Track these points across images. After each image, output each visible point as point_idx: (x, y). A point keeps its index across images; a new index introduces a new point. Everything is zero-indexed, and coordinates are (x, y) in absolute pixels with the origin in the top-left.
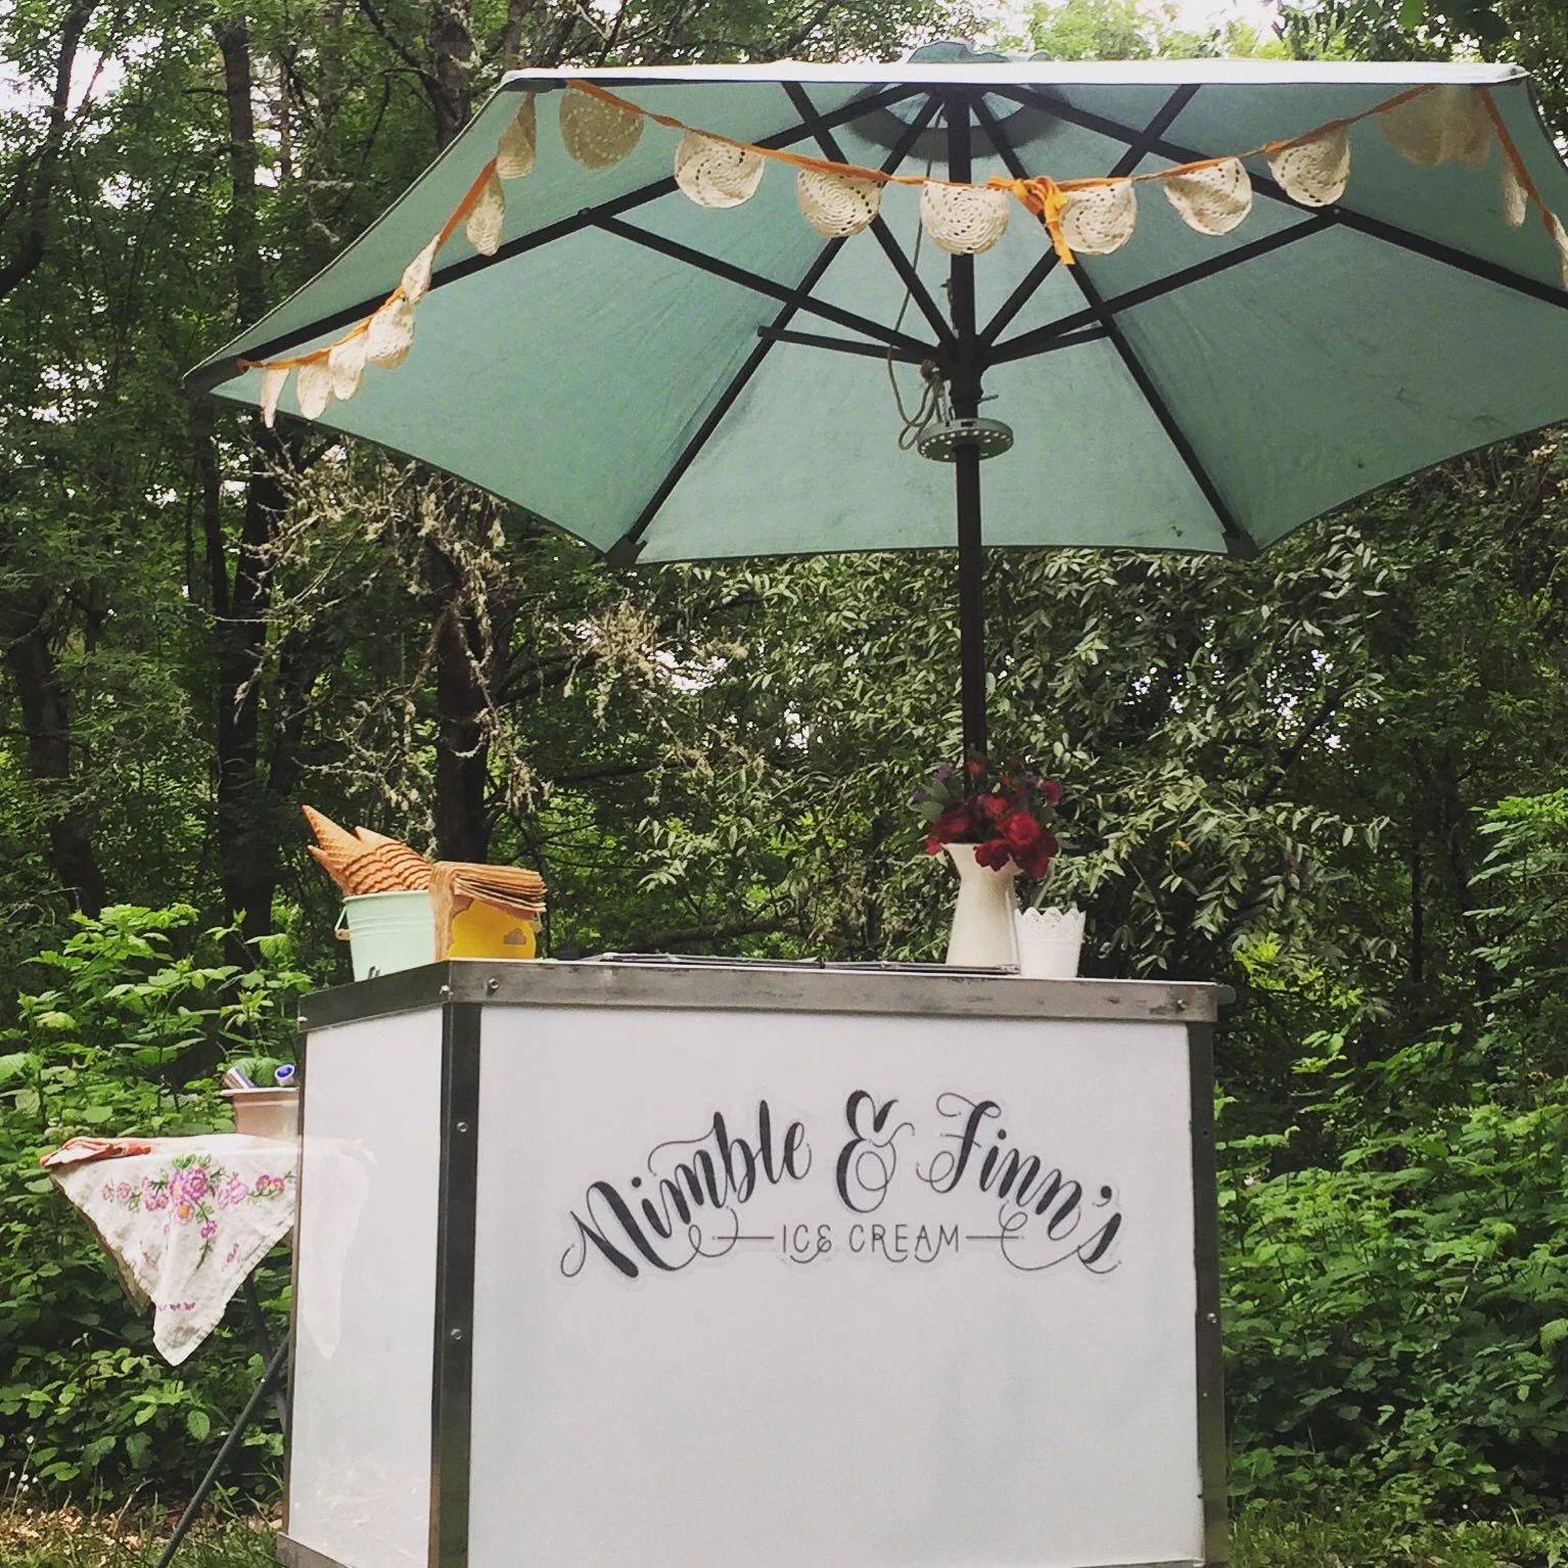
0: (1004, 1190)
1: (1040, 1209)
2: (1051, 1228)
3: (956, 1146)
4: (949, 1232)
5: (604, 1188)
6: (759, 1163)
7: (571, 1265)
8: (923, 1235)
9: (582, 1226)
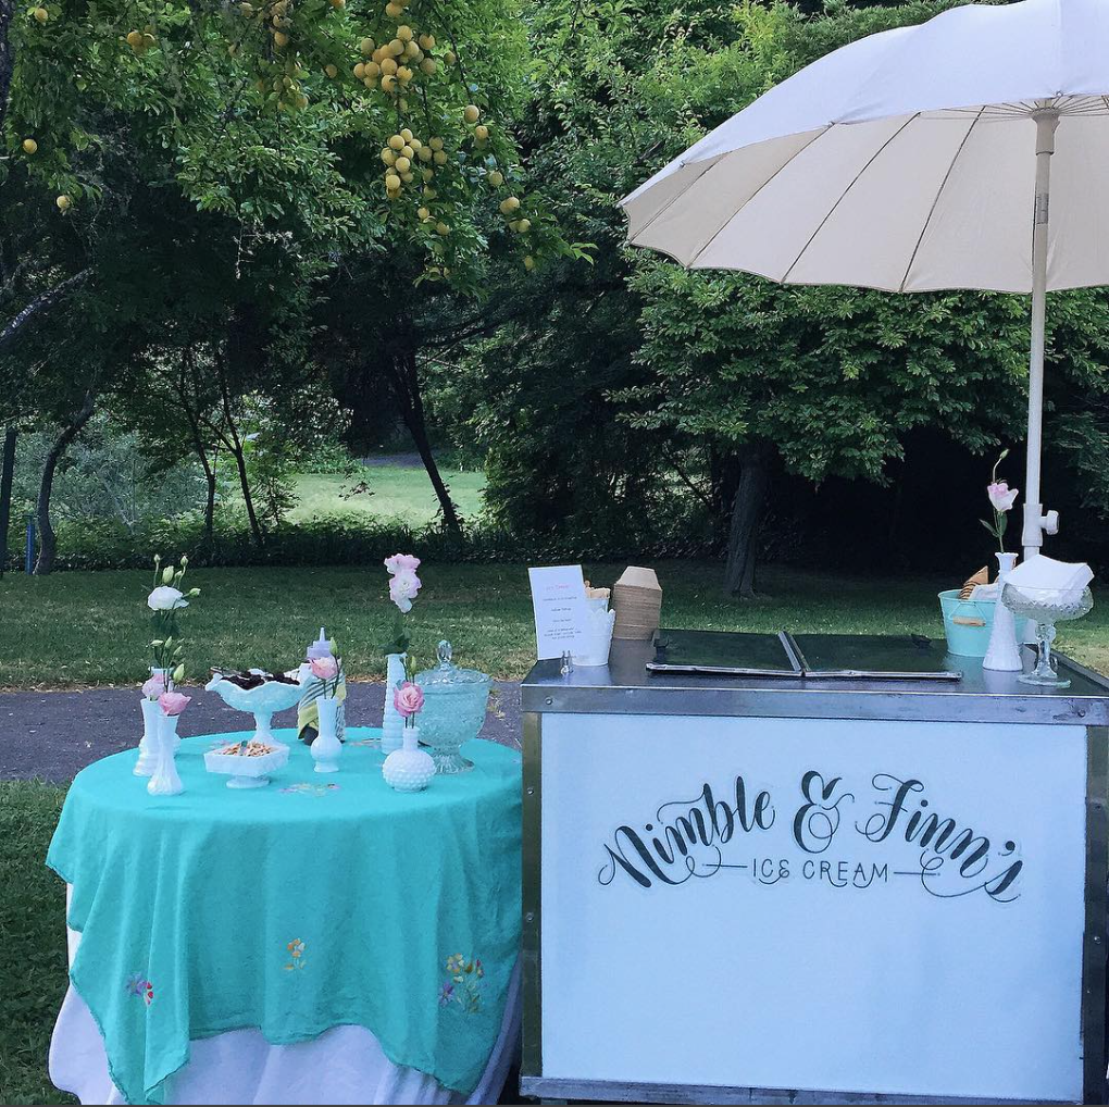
0: (924, 842)
1: (954, 855)
2: (962, 869)
3: (887, 811)
4: (880, 869)
5: (627, 830)
6: (736, 818)
7: (605, 877)
8: (859, 869)
9: (611, 853)
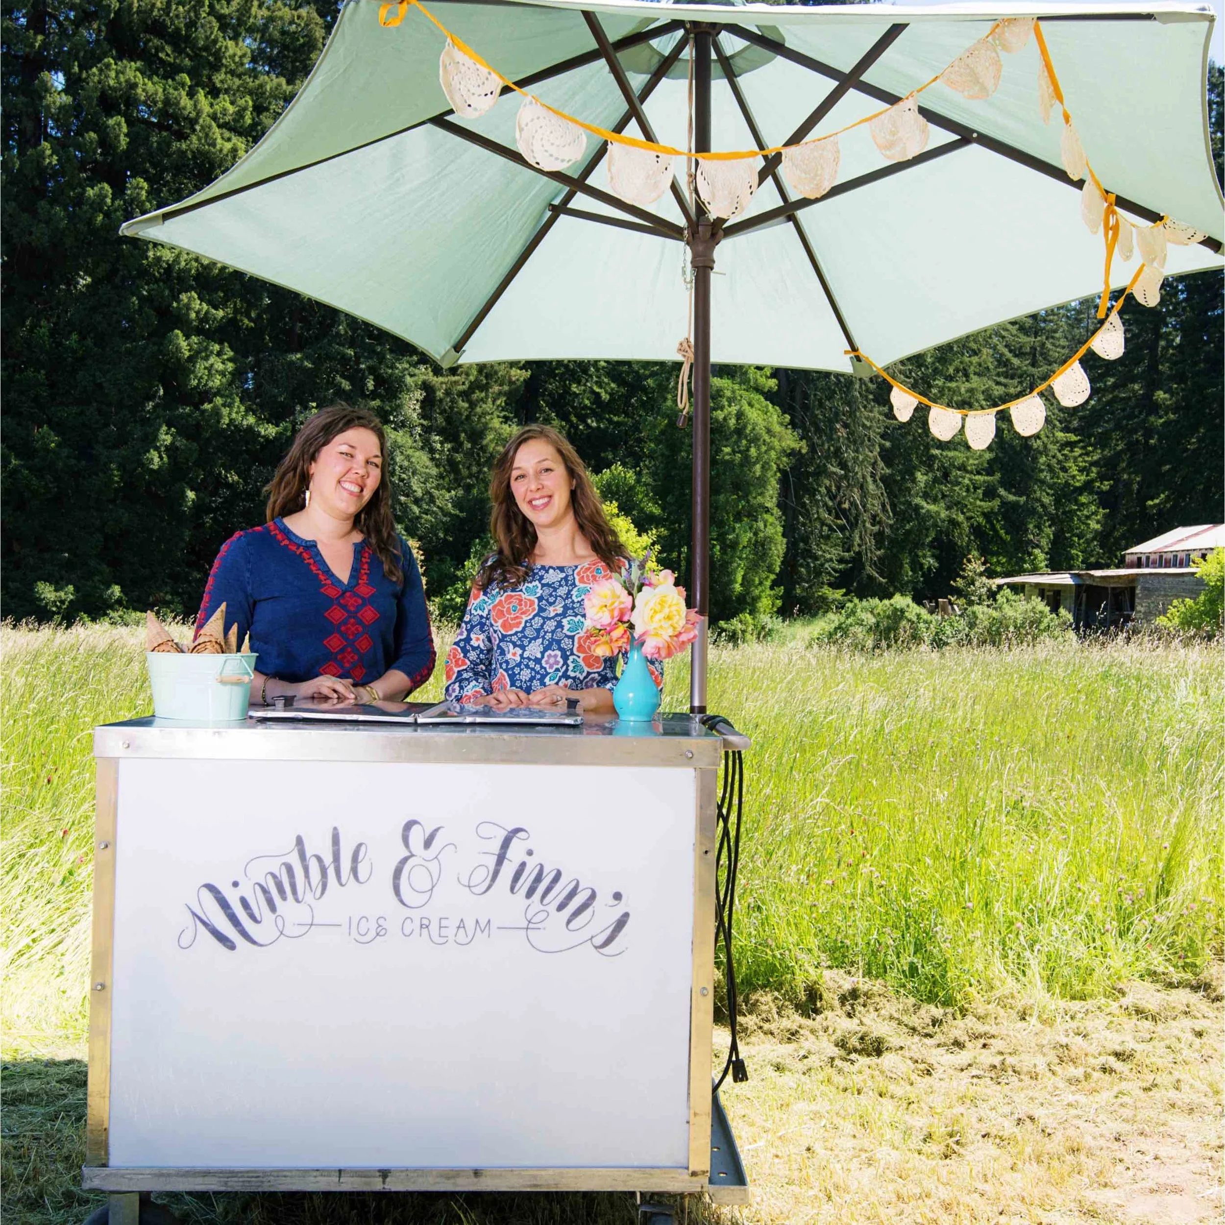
0: (530, 893)
1: (561, 907)
2: (569, 922)
3: (492, 861)
4: (483, 924)
5: (211, 888)
6: (331, 872)
7: (185, 940)
8: (461, 925)
9: (194, 914)
